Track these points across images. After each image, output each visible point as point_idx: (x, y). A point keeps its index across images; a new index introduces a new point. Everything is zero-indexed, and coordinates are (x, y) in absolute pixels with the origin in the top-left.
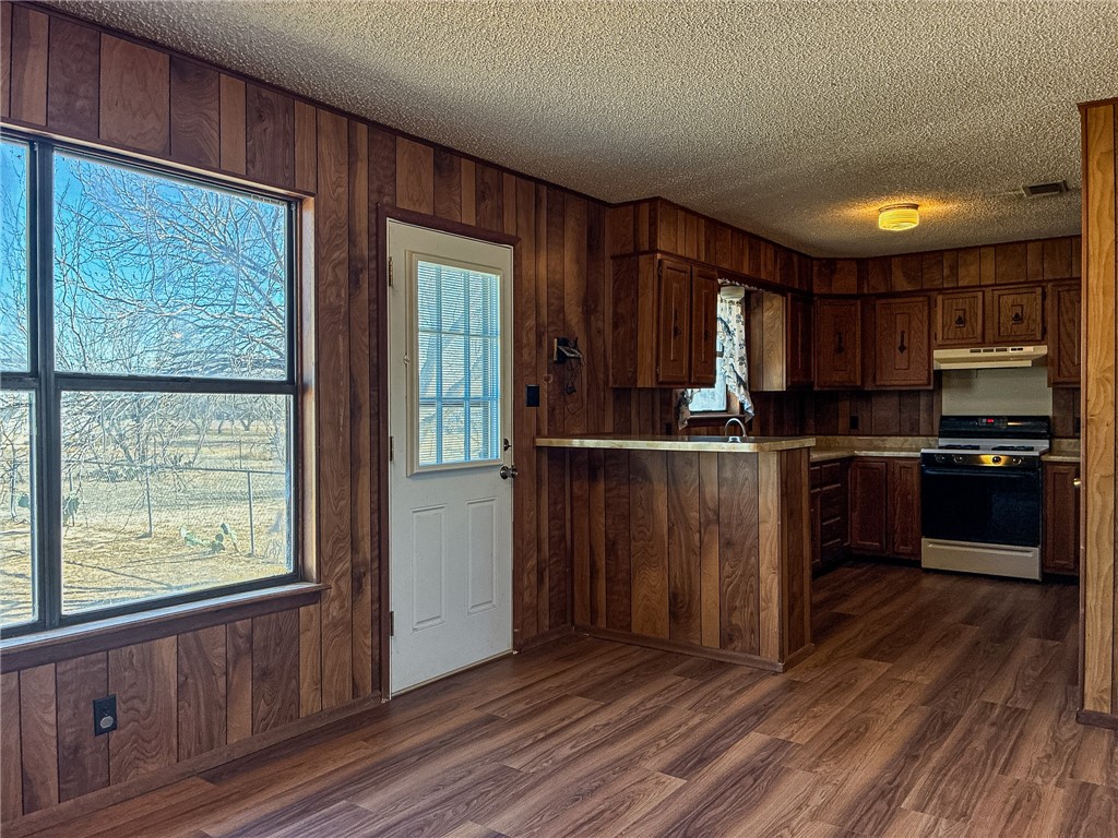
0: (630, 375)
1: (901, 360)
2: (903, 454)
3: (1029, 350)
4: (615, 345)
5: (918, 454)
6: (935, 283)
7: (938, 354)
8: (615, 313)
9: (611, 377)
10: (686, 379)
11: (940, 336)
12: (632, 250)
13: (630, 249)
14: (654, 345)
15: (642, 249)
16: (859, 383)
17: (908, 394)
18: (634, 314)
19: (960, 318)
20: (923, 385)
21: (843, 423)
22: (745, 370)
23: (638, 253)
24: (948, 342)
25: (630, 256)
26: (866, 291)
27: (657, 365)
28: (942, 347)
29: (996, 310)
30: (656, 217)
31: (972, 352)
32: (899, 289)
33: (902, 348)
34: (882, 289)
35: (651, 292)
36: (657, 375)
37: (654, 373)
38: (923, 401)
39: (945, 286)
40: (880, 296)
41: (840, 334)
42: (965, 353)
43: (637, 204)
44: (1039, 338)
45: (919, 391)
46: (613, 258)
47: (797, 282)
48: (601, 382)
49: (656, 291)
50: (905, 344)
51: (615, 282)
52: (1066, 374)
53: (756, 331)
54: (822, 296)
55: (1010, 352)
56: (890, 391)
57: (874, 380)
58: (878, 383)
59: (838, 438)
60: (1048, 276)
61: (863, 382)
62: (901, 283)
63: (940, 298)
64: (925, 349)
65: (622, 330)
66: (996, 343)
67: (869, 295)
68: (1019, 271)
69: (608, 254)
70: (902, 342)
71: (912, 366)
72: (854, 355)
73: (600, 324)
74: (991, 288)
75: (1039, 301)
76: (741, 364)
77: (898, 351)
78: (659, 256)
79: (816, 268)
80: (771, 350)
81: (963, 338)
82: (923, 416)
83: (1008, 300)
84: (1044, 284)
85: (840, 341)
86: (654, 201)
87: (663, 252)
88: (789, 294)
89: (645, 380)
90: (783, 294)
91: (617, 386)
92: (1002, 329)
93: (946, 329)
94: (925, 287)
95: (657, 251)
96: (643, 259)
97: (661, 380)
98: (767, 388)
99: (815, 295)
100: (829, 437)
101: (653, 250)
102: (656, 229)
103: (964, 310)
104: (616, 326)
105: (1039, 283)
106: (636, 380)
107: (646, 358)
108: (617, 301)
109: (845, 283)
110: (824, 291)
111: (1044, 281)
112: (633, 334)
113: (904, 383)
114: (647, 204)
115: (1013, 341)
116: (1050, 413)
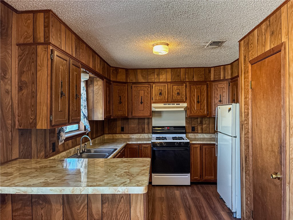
0: (31, 121)
1: (141, 107)
2: (145, 142)
3: (181, 105)
4: (20, 101)
5: (150, 142)
6: (152, 80)
7: (153, 105)
8: (20, 81)
9: (17, 122)
10: (67, 122)
11: (154, 99)
12: (32, 41)
13: (31, 40)
14: (49, 101)
15: (39, 41)
16: (127, 115)
17: (141, 119)
18: (34, 82)
19: (160, 93)
20: (149, 116)
21: (119, 129)
22: (86, 111)
23: (36, 43)
24: (157, 101)
25: (30, 44)
26: (128, 81)
27: (51, 114)
28: (155, 103)
29: (172, 91)
30: (48, 23)
31: (164, 105)
32: (140, 81)
33: (141, 103)
34: (134, 81)
35: (45, 69)
36: (51, 121)
37: (49, 120)
38: (146, 121)
39: (155, 81)
40: (134, 83)
41: (120, 97)
42: (162, 105)
43: (35, 12)
44: (185, 101)
45: (145, 118)
46: (18, 45)
47: (106, 75)
48: (9, 126)
49: (49, 69)
50: (143, 101)
51: (19, 61)
52: (193, 113)
53: (91, 95)
54: (114, 82)
55: (175, 105)
56: (136, 118)
57: (132, 114)
58: (133, 115)
59: (117, 135)
60: (187, 80)
61: (128, 115)
62: (141, 79)
63: (154, 85)
64: (149, 103)
65: (25, 91)
66: (171, 102)
67: (129, 83)
68: (178, 78)
69: (14, 42)
70: (141, 100)
71: (145, 109)
72: (125, 105)
73: (8, 87)
74: (170, 83)
75: (184, 88)
76: (85, 109)
77: (140, 104)
78: (51, 48)
79: (111, 71)
80: (98, 103)
81: (161, 100)
82: (146, 126)
83: (175, 87)
84: (186, 83)
85: (120, 100)
86: (48, 13)
87: (54, 46)
88: (105, 80)
89: (42, 124)
90: (103, 80)
91: (21, 128)
92: (173, 97)
93: (156, 96)
94: (149, 81)
95: (50, 44)
96: (40, 48)
97: (53, 124)
98: (96, 119)
99: (111, 81)
100: (114, 135)
101: (47, 43)
102: (49, 30)
103: (162, 90)
104: (20, 89)
105: (184, 82)
106: (36, 124)
107: (43, 110)
108: (21, 73)
109: (121, 78)
110: (114, 80)
111: (186, 82)
112: (34, 95)
113: (142, 115)
114: (42, 14)
115: (177, 102)
116: (184, 125)
